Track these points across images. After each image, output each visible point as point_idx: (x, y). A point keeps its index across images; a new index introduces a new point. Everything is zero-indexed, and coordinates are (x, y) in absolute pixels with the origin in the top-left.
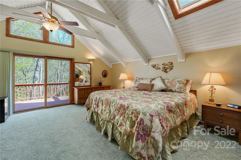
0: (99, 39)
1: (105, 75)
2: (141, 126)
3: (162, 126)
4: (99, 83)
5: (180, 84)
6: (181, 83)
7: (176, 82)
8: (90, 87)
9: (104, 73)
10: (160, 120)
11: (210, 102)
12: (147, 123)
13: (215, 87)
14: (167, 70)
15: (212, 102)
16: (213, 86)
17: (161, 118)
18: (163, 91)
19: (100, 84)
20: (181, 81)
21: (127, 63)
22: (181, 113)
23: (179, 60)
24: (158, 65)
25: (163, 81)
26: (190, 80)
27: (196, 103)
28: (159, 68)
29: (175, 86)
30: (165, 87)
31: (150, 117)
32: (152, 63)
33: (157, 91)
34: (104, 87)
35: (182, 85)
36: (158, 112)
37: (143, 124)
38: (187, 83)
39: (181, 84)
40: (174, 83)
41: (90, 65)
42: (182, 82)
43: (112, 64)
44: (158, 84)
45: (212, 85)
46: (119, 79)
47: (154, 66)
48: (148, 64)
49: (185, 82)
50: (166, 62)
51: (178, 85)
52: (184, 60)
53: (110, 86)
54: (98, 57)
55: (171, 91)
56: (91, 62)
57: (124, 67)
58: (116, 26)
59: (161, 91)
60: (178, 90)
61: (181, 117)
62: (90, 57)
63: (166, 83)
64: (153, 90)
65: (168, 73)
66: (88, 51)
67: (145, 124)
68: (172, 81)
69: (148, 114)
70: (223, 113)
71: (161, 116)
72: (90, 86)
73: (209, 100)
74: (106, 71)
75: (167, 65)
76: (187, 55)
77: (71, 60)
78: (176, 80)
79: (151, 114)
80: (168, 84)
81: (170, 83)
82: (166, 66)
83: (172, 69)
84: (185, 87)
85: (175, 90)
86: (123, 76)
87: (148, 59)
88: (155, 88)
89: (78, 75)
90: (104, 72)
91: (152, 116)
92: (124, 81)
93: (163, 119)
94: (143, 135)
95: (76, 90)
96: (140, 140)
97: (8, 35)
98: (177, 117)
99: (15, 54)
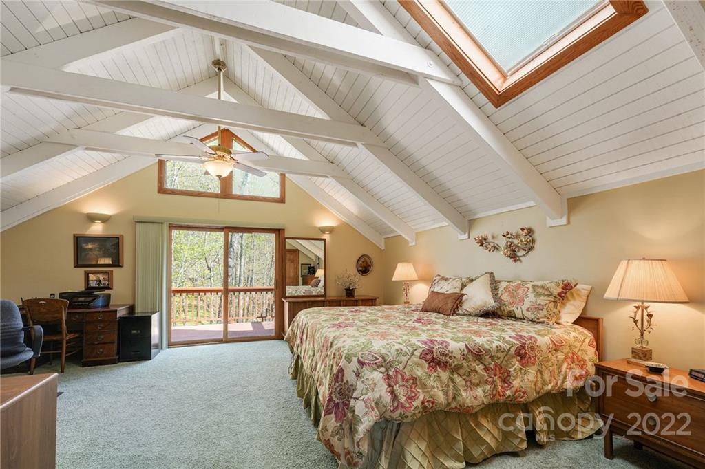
0: (333, 177)
1: (364, 267)
2: (337, 384)
3: (392, 392)
4: (346, 289)
5: (538, 295)
6: (543, 292)
7: (528, 288)
8: (323, 299)
9: (361, 262)
10: (388, 377)
11: (634, 357)
12: (349, 380)
13: (653, 308)
14: (519, 254)
15: (640, 358)
16: (646, 304)
17: (391, 373)
18: (486, 314)
19: (350, 292)
20: (542, 287)
21: (417, 234)
22: (490, 377)
23: (550, 222)
24: (493, 237)
25: (494, 284)
26: (575, 285)
27: (587, 358)
28: (495, 247)
29: (522, 301)
30: (494, 304)
31: (357, 365)
32: (478, 232)
33: (470, 315)
34: (357, 301)
35: (542, 300)
36: (383, 358)
37: (342, 380)
38: (565, 294)
39: (542, 298)
40: (520, 292)
41: (323, 241)
42: (547, 290)
43: (385, 239)
44: (478, 296)
45: (643, 302)
46: (393, 279)
47: (482, 242)
48: (467, 234)
49: (557, 290)
50: (515, 229)
51: (530, 299)
52: (564, 221)
53: (375, 299)
54: (344, 219)
55: (511, 316)
56: (327, 236)
57: (410, 244)
58: (359, 144)
59: (481, 316)
60: (530, 315)
61: (488, 387)
62: (325, 221)
63: (500, 292)
64: (460, 312)
65: (520, 260)
66: (318, 207)
67: (345, 381)
68: (518, 286)
69: (355, 360)
71: (393, 370)
72: (325, 296)
73: (633, 352)
74: (369, 257)
75: (517, 236)
76: (574, 204)
77: (279, 232)
78: (529, 285)
79: (362, 360)
80: (505, 297)
81: (513, 294)
82: (516, 242)
83: (531, 249)
84: (555, 307)
85: (523, 315)
86: (402, 272)
87: (465, 219)
88: (468, 306)
89: (313, 267)
90: (362, 260)
91: (361, 363)
92: (406, 285)
93: (399, 376)
94: (341, 406)
95: (286, 305)
96: (333, 415)
97: (162, 190)
98: (472, 385)
99: (172, 227)
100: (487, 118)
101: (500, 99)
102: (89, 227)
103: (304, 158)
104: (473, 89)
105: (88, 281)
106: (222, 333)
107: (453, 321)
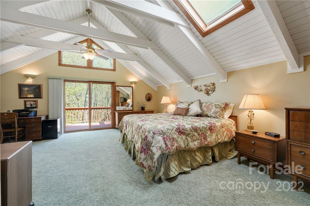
0: (137, 61)
1: (149, 99)
2: (145, 142)
3: (166, 144)
4: (142, 107)
5: (216, 108)
6: (218, 106)
7: (213, 105)
8: (132, 111)
9: (147, 96)
10: (164, 138)
11: (248, 129)
12: (149, 140)
13: (255, 111)
14: (210, 93)
15: (250, 129)
16: (252, 110)
17: (165, 137)
18: (198, 116)
19: (143, 108)
20: (218, 105)
21: (171, 85)
22: (200, 137)
23: (221, 81)
24: (200, 86)
25: (201, 104)
26: (229, 104)
27: (233, 130)
28: (201, 90)
29: (211, 110)
30: (200, 111)
31: (153, 134)
32: (195, 84)
33: (192, 116)
34: (146, 112)
35: (218, 110)
36: (162, 131)
37: (147, 140)
38: (226, 107)
39: (218, 109)
40: (210, 107)
41: (132, 88)
42: (220, 106)
43: (157, 86)
44: (195, 109)
45: (251, 109)
46: (161, 103)
47: (196, 88)
48: (190, 85)
49: (223, 106)
50: (208, 83)
51: (214, 109)
52: (226, 80)
53: (153, 111)
54: (141, 79)
55: (207, 116)
56: (133, 85)
57: (168, 89)
58: (149, 48)
59: (196, 116)
60: (213, 115)
61: (199, 141)
62: (133, 79)
63: (203, 107)
64: (188, 115)
65: (210, 95)
66: (130, 73)
68: (209, 105)
69: (152, 132)
70: (255, 141)
71: (166, 135)
72: (132, 110)
73: (248, 127)
74: (151, 94)
75: (209, 86)
76: (230, 74)
77: (113, 83)
78: (213, 104)
79: (154, 132)
80: (205, 109)
81: (207, 108)
82: (209, 88)
83: (214, 91)
84: (222, 112)
85: (211, 115)
86: (165, 100)
87: (190, 80)
88: (191, 113)
89: (126, 99)
90: (148, 95)
91: (154, 133)
92: (166, 105)
93: (168, 138)
94: (146, 149)
95: (117, 114)
96: (143, 153)
97: (60, 64)
98: (194, 141)
99: (65, 81)
100: (199, 41)
101: (205, 34)
102: (26, 81)
103: (125, 52)
104: (195, 30)
105: (26, 105)
106: (89, 127)
107: (186, 118)
